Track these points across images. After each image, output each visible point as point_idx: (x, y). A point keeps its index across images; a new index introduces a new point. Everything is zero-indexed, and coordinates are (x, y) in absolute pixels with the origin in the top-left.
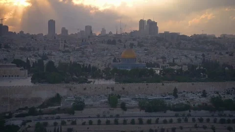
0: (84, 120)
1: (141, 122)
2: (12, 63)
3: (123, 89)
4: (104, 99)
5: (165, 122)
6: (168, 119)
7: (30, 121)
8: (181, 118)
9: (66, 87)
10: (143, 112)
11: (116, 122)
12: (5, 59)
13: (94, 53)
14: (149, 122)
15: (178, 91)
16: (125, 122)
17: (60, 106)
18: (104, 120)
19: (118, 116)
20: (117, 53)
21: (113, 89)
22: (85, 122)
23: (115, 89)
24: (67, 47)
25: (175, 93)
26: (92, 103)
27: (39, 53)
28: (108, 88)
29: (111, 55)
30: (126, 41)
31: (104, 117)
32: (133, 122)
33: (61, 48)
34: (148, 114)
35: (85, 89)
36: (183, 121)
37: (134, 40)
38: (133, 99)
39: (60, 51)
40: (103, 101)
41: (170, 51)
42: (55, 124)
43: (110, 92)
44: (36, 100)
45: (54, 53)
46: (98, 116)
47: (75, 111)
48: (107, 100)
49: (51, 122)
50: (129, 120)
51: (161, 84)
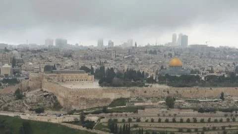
0: (147, 118)
1: (195, 121)
2: (80, 69)
3: (177, 92)
4: (162, 100)
5: (216, 121)
6: (218, 119)
7: (103, 118)
8: (230, 118)
9: (130, 90)
10: (196, 113)
11: (174, 121)
12: (72, 66)
13: (141, 62)
14: (202, 121)
15: (225, 94)
16: (182, 121)
17: (125, 106)
18: (163, 119)
19: (175, 115)
20: (161, 61)
21: (168, 92)
22: (148, 120)
23: (170, 92)
24: (118, 56)
25: (222, 97)
26: (152, 104)
27: (97, 61)
28: (164, 91)
29: (155, 63)
30: (164, 51)
31: (164, 116)
32: (188, 121)
33: (113, 57)
34: (201, 114)
35: (145, 92)
36: (231, 120)
37: (171, 50)
38: (186, 101)
39: (112, 59)
40: (161, 102)
41: (204, 60)
42: (124, 121)
43: (166, 95)
44: (106, 100)
45: (108, 61)
46: (159, 115)
47: (139, 111)
48: (164, 101)
49: (120, 119)
50: (185, 119)
51: (209, 88)
